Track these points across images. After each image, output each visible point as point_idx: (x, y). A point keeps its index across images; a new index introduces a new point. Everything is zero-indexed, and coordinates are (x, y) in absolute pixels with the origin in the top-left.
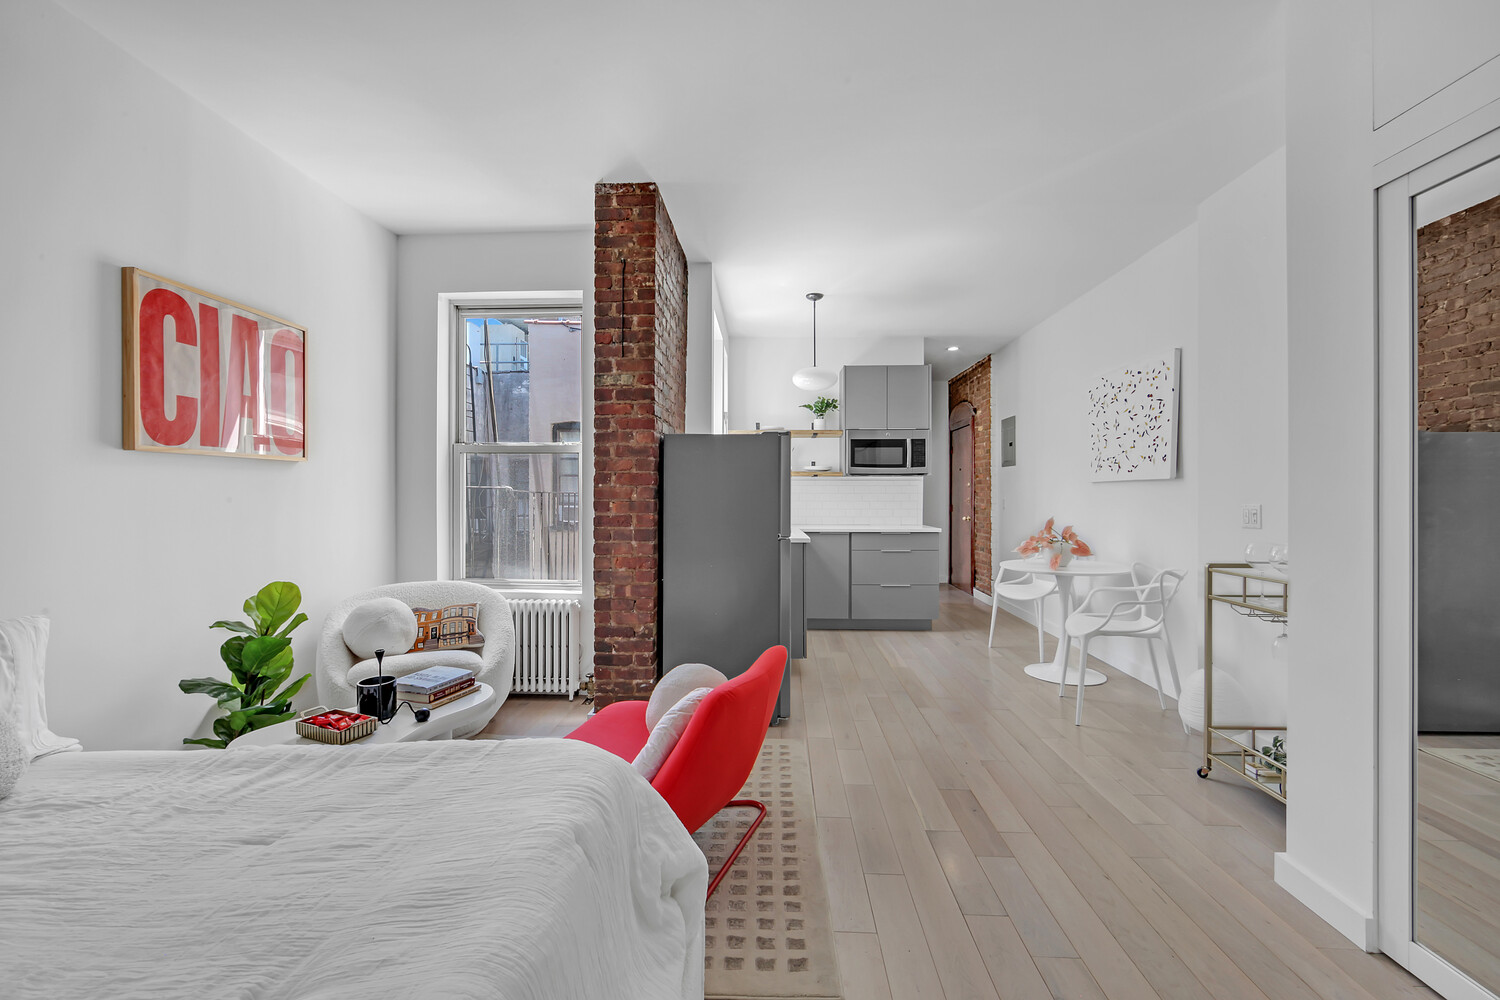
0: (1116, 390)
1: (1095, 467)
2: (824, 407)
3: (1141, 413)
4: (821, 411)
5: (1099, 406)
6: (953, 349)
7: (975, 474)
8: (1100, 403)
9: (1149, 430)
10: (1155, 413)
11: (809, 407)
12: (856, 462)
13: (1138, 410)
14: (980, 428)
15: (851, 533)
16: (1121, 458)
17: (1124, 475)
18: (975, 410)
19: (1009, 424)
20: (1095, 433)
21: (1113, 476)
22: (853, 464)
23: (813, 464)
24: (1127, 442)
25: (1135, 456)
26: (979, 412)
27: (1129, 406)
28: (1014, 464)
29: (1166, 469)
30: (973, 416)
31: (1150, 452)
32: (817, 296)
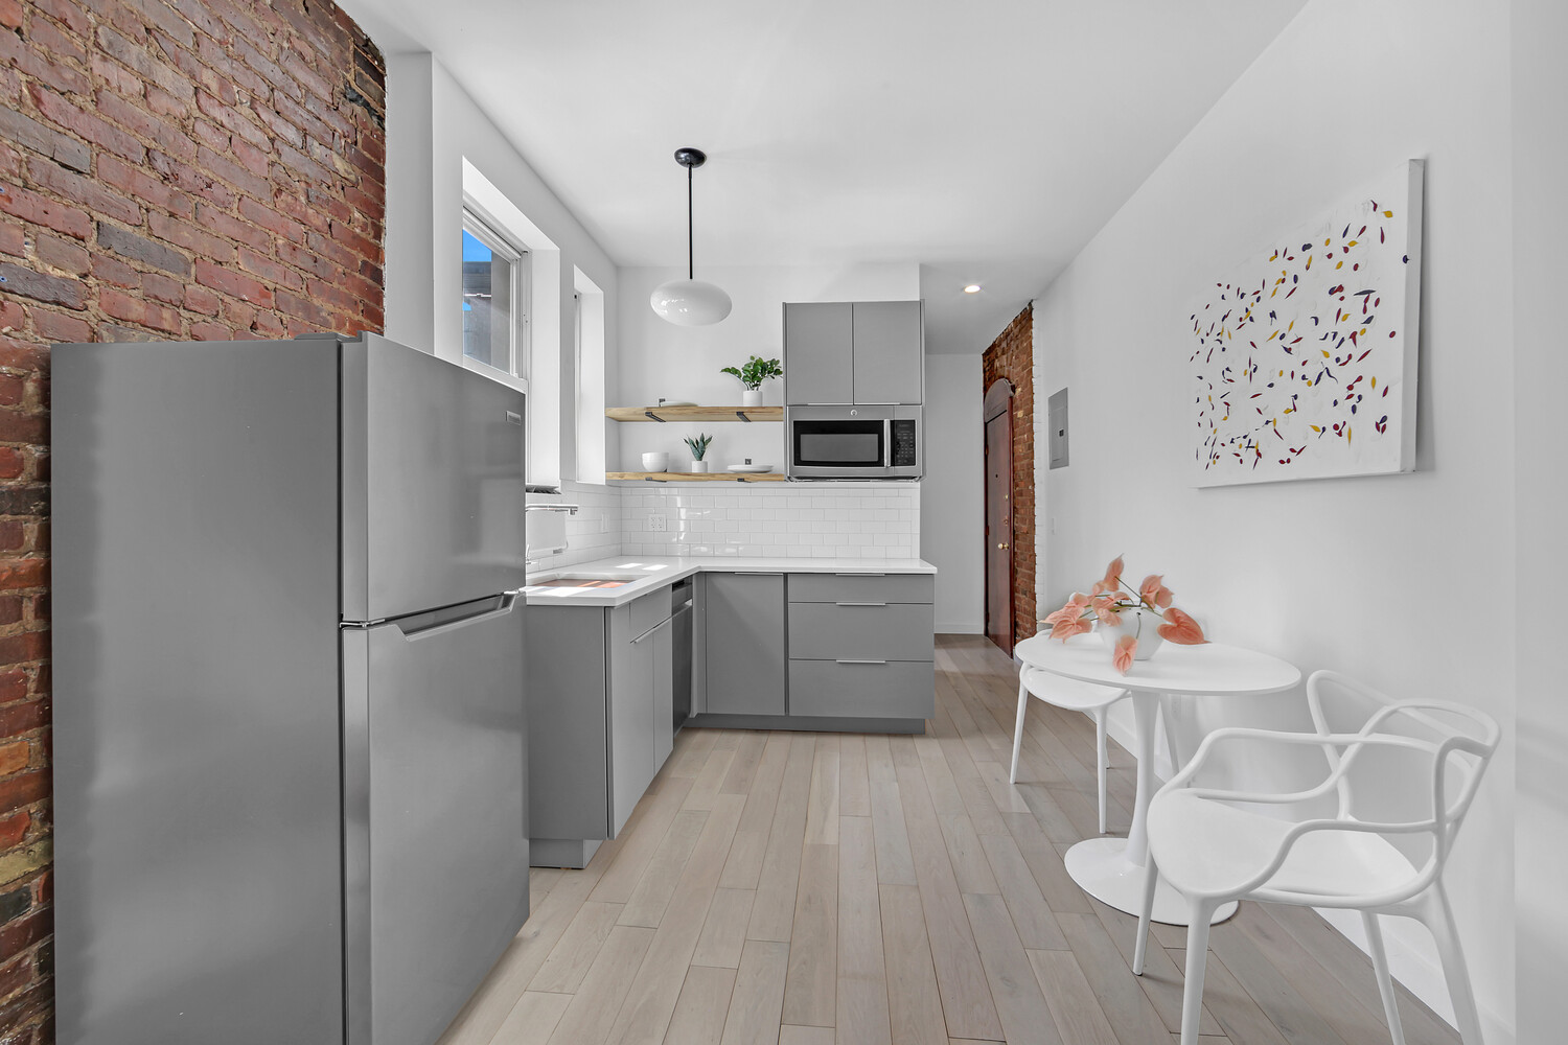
0: (1250, 299)
1: (1205, 458)
2: (758, 372)
3: (1312, 334)
4: (754, 376)
5: (1211, 341)
6: (972, 289)
7: (1014, 482)
8: (1214, 335)
9: (1334, 368)
10: (1355, 322)
11: (734, 371)
12: (803, 459)
13: (1304, 327)
14: (1020, 414)
15: (786, 575)
16: (1263, 438)
17: (1269, 470)
18: (1013, 388)
19: (1059, 401)
20: (1204, 393)
21: (1247, 474)
22: (798, 461)
23: (748, 462)
24: (1277, 402)
25: (1296, 430)
26: (1019, 390)
27: (1280, 325)
28: (1067, 465)
29: (1391, 452)
30: (1011, 398)
31: (1342, 414)
32: (694, 158)
